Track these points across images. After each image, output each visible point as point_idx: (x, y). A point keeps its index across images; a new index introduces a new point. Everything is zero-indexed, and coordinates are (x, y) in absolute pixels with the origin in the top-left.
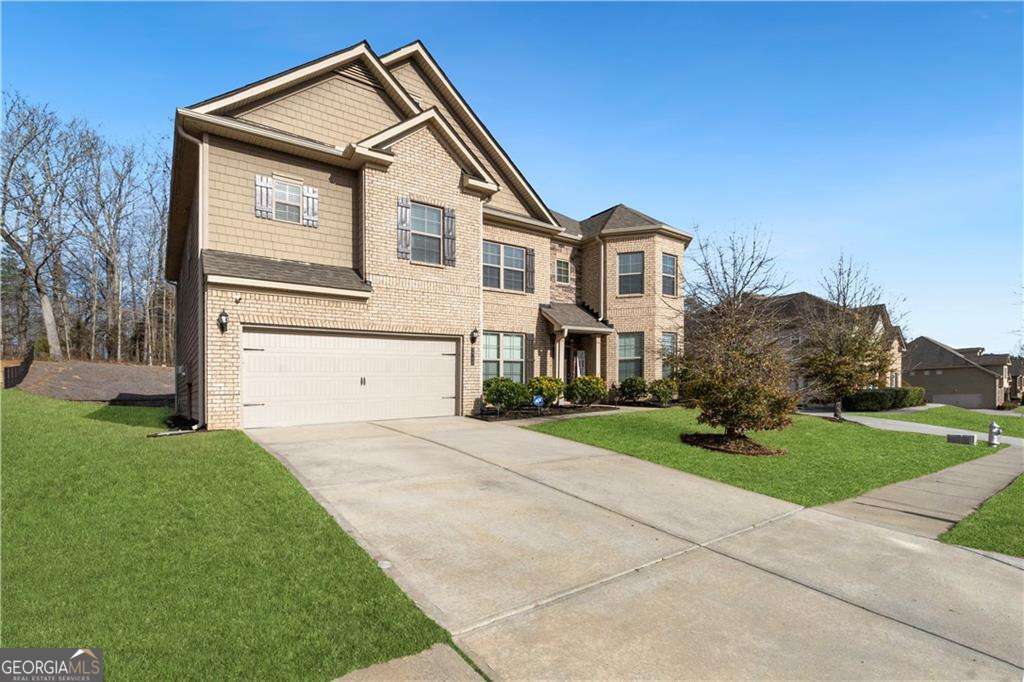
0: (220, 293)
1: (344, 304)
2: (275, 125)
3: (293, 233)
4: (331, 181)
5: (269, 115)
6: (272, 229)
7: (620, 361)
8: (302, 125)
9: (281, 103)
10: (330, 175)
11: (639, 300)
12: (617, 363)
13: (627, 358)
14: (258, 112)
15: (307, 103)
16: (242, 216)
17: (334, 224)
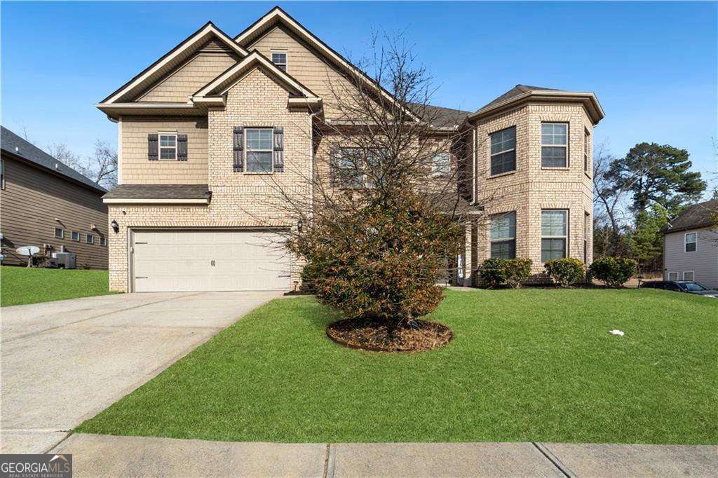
0: (115, 210)
1: (192, 209)
2: (160, 99)
3: (171, 166)
4: (197, 127)
5: (156, 94)
6: (158, 166)
7: (493, 244)
8: (177, 94)
9: (163, 84)
10: (195, 123)
11: (510, 178)
12: (489, 245)
13: (501, 239)
14: (150, 94)
15: (180, 79)
16: (141, 161)
17: (199, 156)
